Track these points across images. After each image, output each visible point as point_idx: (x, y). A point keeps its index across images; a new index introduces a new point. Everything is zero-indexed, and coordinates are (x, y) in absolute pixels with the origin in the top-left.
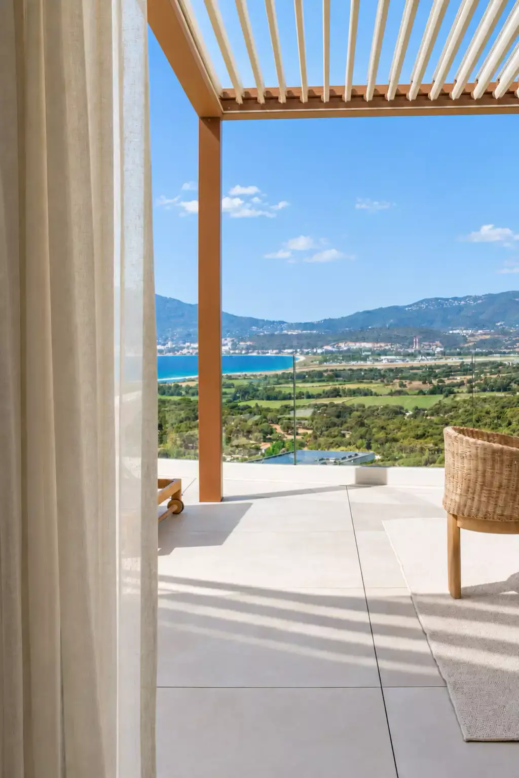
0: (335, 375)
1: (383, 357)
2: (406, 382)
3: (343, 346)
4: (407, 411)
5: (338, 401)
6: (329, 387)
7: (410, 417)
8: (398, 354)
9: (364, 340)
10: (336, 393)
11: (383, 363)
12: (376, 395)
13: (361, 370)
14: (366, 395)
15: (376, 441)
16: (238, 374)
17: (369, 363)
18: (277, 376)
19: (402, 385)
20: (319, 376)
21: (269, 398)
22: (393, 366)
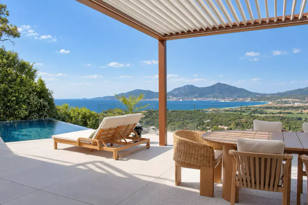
0: (281, 108)
1: (296, 103)
2: (303, 110)
3: (284, 100)
4: (303, 119)
5: (281, 115)
6: (278, 111)
7: (303, 121)
8: (300, 102)
9: (290, 98)
10: (280, 113)
11: (296, 104)
12: (293, 114)
13: (289, 106)
14: (290, 114)
15: (292, 128)
16: (252, 106)
17: (291, 104)
18: (263, 107)
19: (301, 111)
20: (276, 108)
21: (261, 113)
22: (298, 105)
